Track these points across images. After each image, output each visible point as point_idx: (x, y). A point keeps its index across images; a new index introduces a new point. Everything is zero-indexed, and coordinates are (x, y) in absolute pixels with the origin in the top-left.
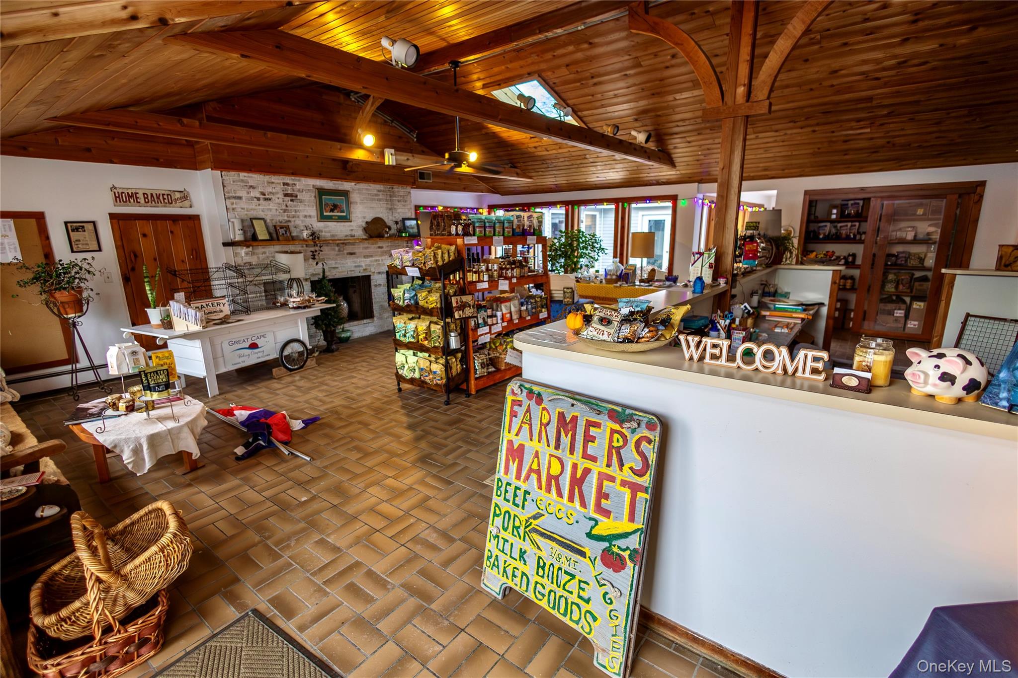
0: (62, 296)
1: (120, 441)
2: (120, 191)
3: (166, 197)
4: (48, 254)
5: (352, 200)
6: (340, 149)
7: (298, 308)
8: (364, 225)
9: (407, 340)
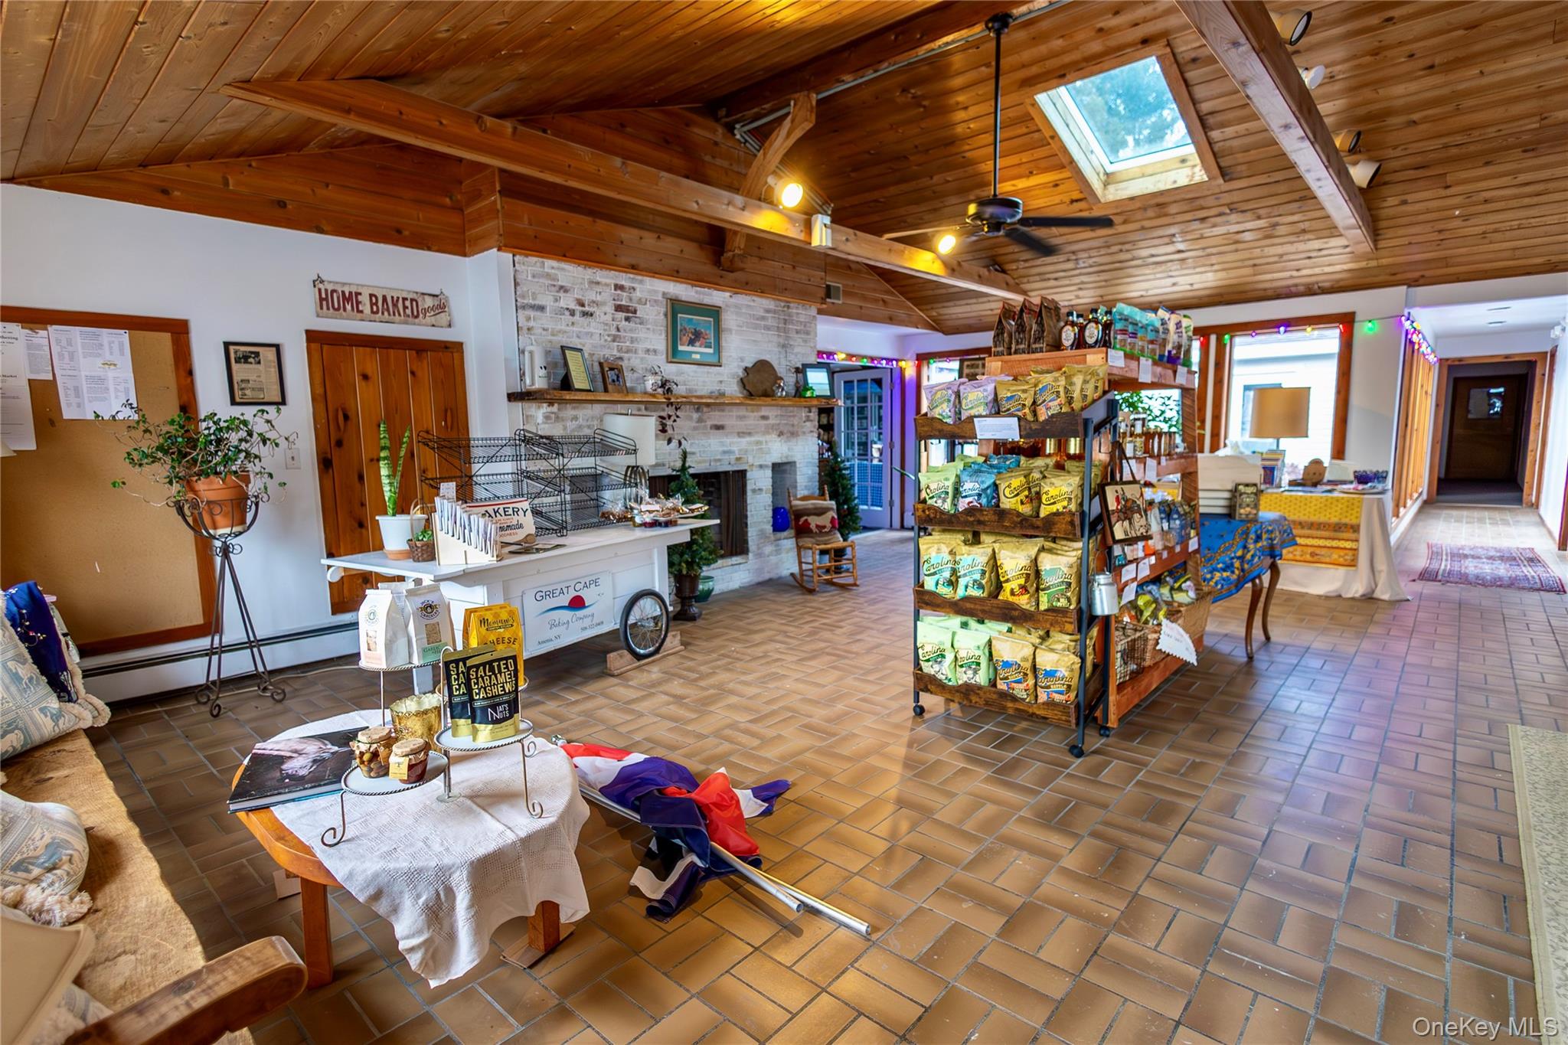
0: (209, 489)
2: (330, 287)
3: (408, 303)
4: (188, 407)
5: (724, 325)
6: (743, 209)
7: (655, 524)
8: (741, 373)
9: (961, 593)
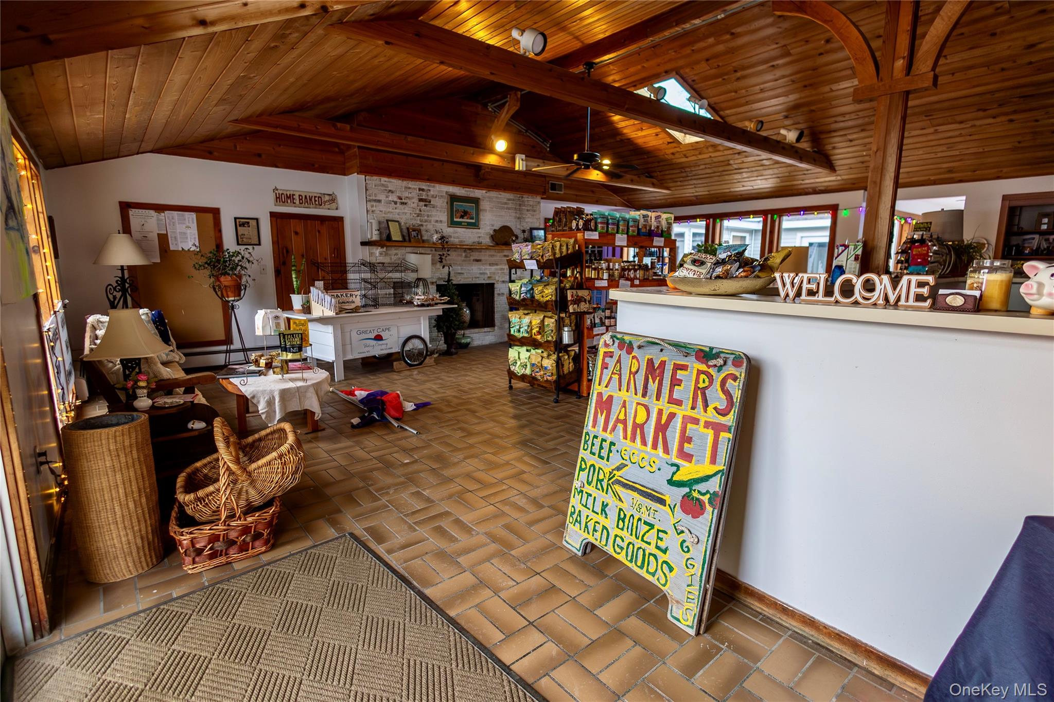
0: (226, 281)
1: (258, 392)
2: (281, 192)
3: (317, 199)
4: (219, 246)
5: (481, 208)
6: (473, 154)
7: (422, 305)
8: (492, 232)
9: (521, 335)
